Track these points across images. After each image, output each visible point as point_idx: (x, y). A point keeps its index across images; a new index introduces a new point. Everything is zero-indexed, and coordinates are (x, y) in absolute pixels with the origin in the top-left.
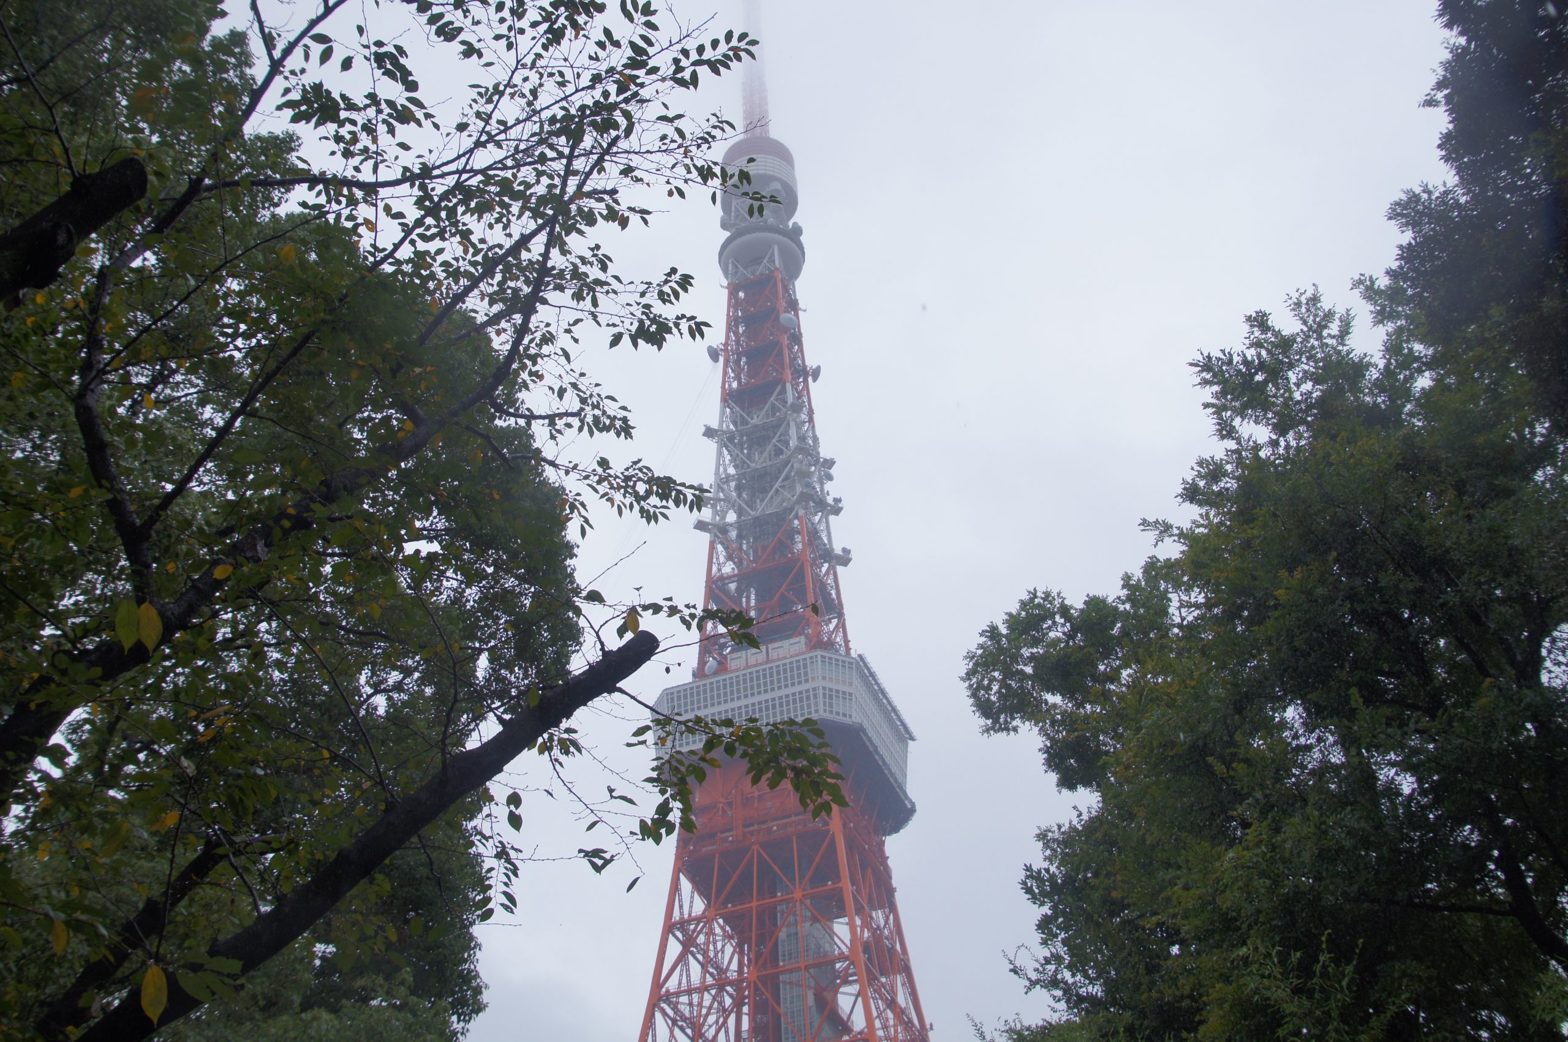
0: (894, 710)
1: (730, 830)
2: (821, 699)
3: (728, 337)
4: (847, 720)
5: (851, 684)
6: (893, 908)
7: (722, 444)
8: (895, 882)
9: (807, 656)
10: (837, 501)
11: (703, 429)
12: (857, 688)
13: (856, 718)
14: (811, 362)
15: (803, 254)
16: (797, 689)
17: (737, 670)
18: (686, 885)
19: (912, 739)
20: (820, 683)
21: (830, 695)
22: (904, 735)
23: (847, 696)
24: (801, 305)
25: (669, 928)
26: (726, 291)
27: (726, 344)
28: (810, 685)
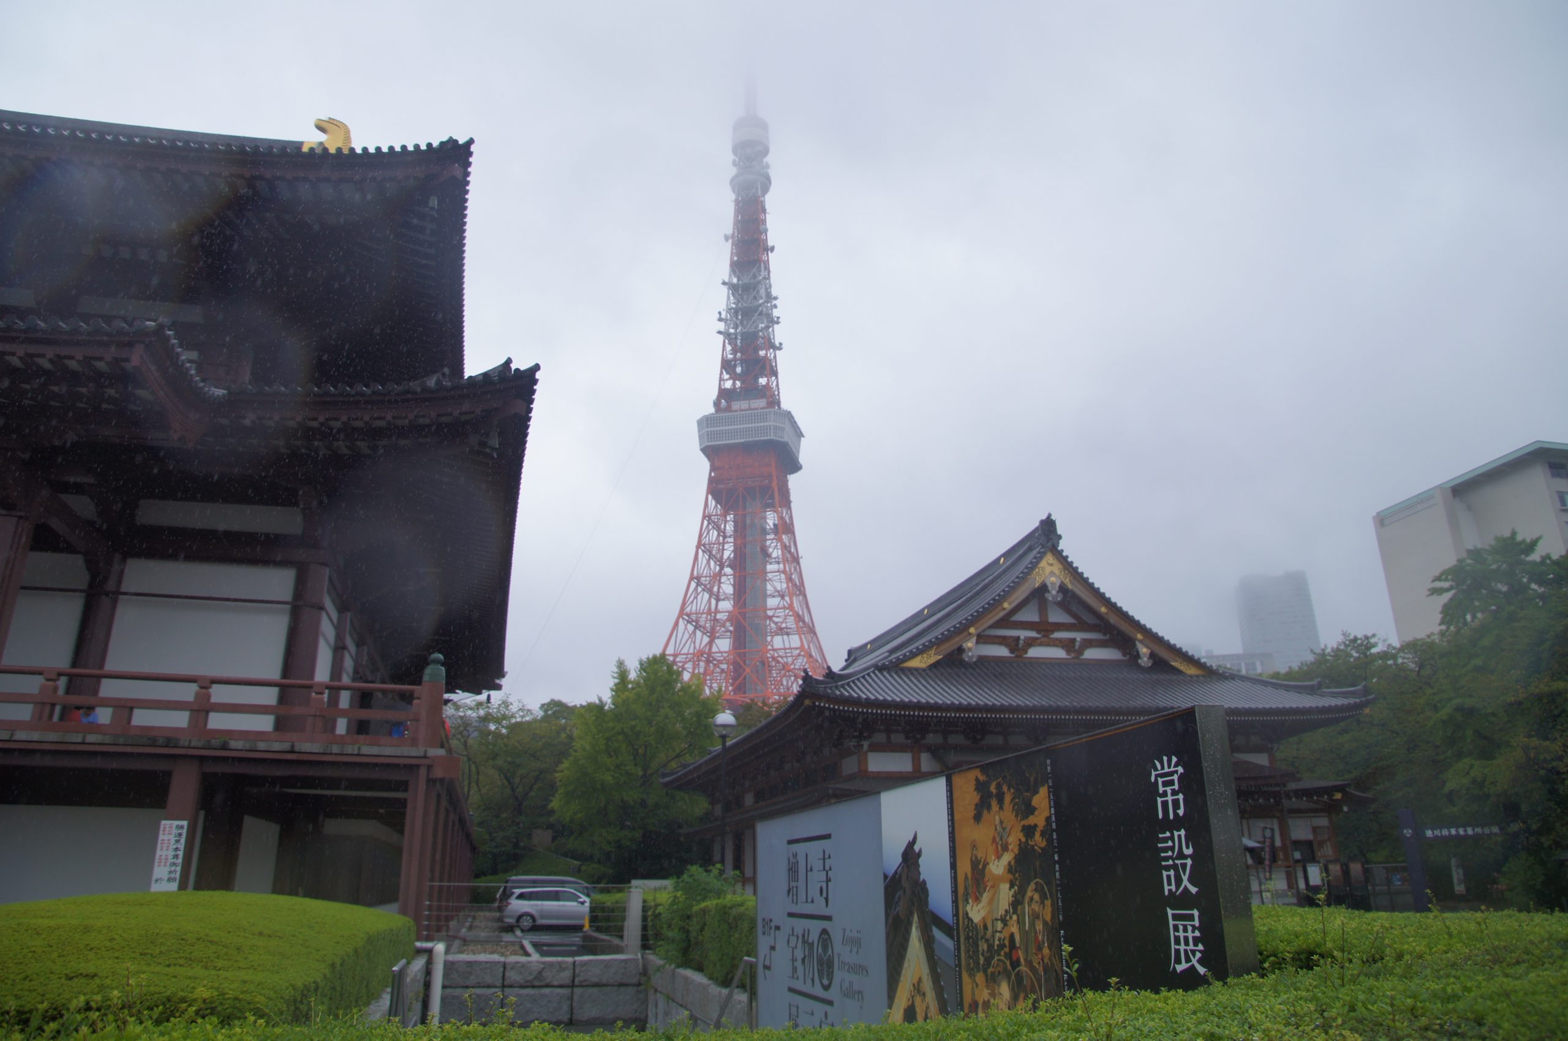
0: (799, 428)
1: (731, 479)
2: (772, 431)
3: (734, 231)
4: (782, 440)
5: (784, 424)
6: (790, 508)
7: (729, 288)
8: (792, 498)
9: (768, 410)
10: (778, 318)
11: (721, 282)
12: (787, 426)
13: (786, 439)
14: (770, 243)
15: (770, 183)
16: (762, 424)
17: (736, 411)
18: (710, 497)
19: (803, 436)
20: (772, 423)
21: (776, 428)
22: (800, 435)
23: (782, 429)
24: (768, 211)
25: (704, 517)
26: (734, 203)
27: (733, 234)
28: (768, 424)
